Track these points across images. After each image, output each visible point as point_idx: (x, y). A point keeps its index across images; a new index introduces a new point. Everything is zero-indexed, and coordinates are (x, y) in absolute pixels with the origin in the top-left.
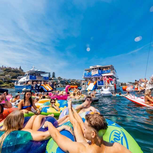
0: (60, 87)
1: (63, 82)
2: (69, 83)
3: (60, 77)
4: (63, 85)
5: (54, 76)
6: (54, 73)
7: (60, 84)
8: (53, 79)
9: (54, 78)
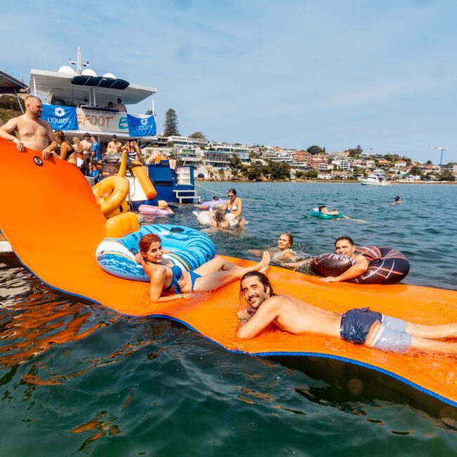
0: (207, 176)
1: (219, 156)
2: (244, 160)
3: (198, 133)
4: (220, 168)
5: (171, 130)
6: (171, 113)
7: (207, 163)
8: (174, 142)
9: (177, 139)
